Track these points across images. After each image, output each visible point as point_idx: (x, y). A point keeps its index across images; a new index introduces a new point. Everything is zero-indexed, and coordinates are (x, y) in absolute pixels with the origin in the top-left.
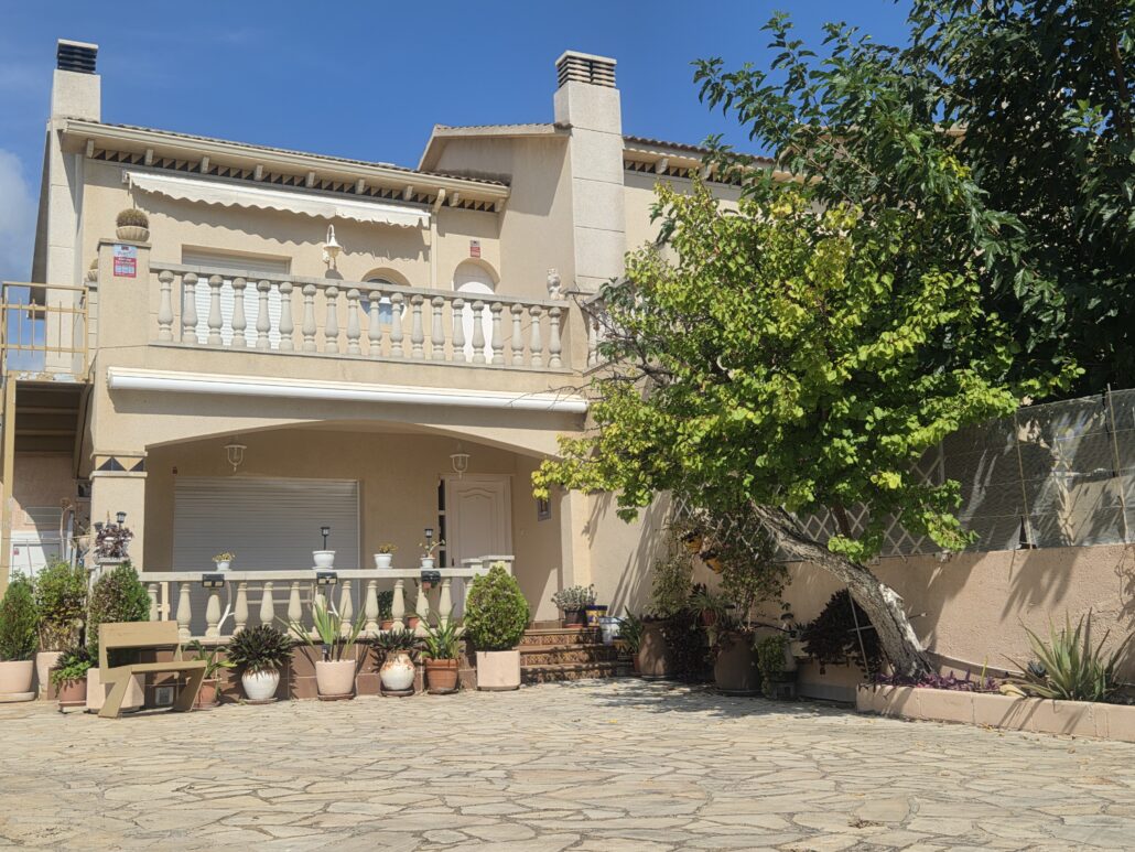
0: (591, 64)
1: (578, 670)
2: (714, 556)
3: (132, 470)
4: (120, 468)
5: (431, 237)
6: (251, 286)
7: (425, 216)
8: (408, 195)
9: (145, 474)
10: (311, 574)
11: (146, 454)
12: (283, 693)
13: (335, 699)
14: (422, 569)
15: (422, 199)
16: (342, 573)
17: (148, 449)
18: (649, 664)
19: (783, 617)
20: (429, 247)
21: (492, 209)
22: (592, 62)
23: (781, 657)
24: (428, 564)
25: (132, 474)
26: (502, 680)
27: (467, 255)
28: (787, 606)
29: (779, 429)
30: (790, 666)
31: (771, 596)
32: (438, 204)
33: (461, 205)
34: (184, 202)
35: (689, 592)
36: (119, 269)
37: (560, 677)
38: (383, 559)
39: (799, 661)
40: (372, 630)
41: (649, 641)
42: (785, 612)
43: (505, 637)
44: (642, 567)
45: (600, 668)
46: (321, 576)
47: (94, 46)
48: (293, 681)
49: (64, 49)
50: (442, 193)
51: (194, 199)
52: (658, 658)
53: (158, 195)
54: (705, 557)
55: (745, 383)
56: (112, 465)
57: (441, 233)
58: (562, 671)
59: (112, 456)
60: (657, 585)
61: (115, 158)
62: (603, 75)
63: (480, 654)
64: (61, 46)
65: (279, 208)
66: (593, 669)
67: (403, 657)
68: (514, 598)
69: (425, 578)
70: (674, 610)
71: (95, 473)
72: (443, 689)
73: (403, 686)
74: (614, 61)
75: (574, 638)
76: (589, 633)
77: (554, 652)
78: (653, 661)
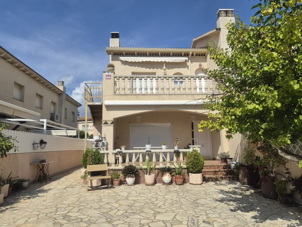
0: (226, 12)
1: (222, 178)
2: (261, 149)
3: (110, 124)
4: (108, 124)
5: (189, 64)
6: (138, 79)
7: (187, 59)
8: (183, 54)
9: (113, 125)
10: (144, 151)
11: (113, 120)
12: (136, 182)
13: (149, 185)
14: (175, 149)
15: (186, 55)
16: (152, 151)
17: (114, 119)
18: (242, 179)
19: (286, 173)
20: (188, 66)
21: (204, 55)
22: (226, 11)
23: (285, 189)
24: (176, 148)
25: (110, 125)
26: (196, 182)
27: (198, 67)
28: (288, 169)
29: (272, 112)
30: (289, 192)
31: (281, 165)
32: (190, 55)
33: (197, 55)
34: (131, 62)
35: (255, 158)
36: (107, 78)
37: (216, 180)
38: (164, 147)
39: (292, 191)
40: (161, 166)
41: (242, 172)
42: (286, 171)
43: (196, 170)
44: (241, 148)
45: (229, 178)
46: (147, 151)
47: (118, 32)
48: (140, 179)
49: (113, 34)
50: (191, 53)
51: (133, 61)
52: (245, 178)
53: (126, 61)
54: (258, 149)
55: (254, 93)
56: (106, 123)
57: (192, 62)
58: (217, 178)
59: (106, 121)
60: (245, 155)
61: (117, 55)
62: (230, 14)
63: (190, 174)
64: (112, 33)
65: (152, 61)
66: (227, 178)
67: (168, 174)
68: (199, 159)
69: (175, 152)
70: (250, 163)
71: (102, 125)
72: (179, 184)
73: (168, 182)
74: (233, 10)
75: (222, 167)
76: (227, 166)
77: (215, 172)
78: (243, 179)
